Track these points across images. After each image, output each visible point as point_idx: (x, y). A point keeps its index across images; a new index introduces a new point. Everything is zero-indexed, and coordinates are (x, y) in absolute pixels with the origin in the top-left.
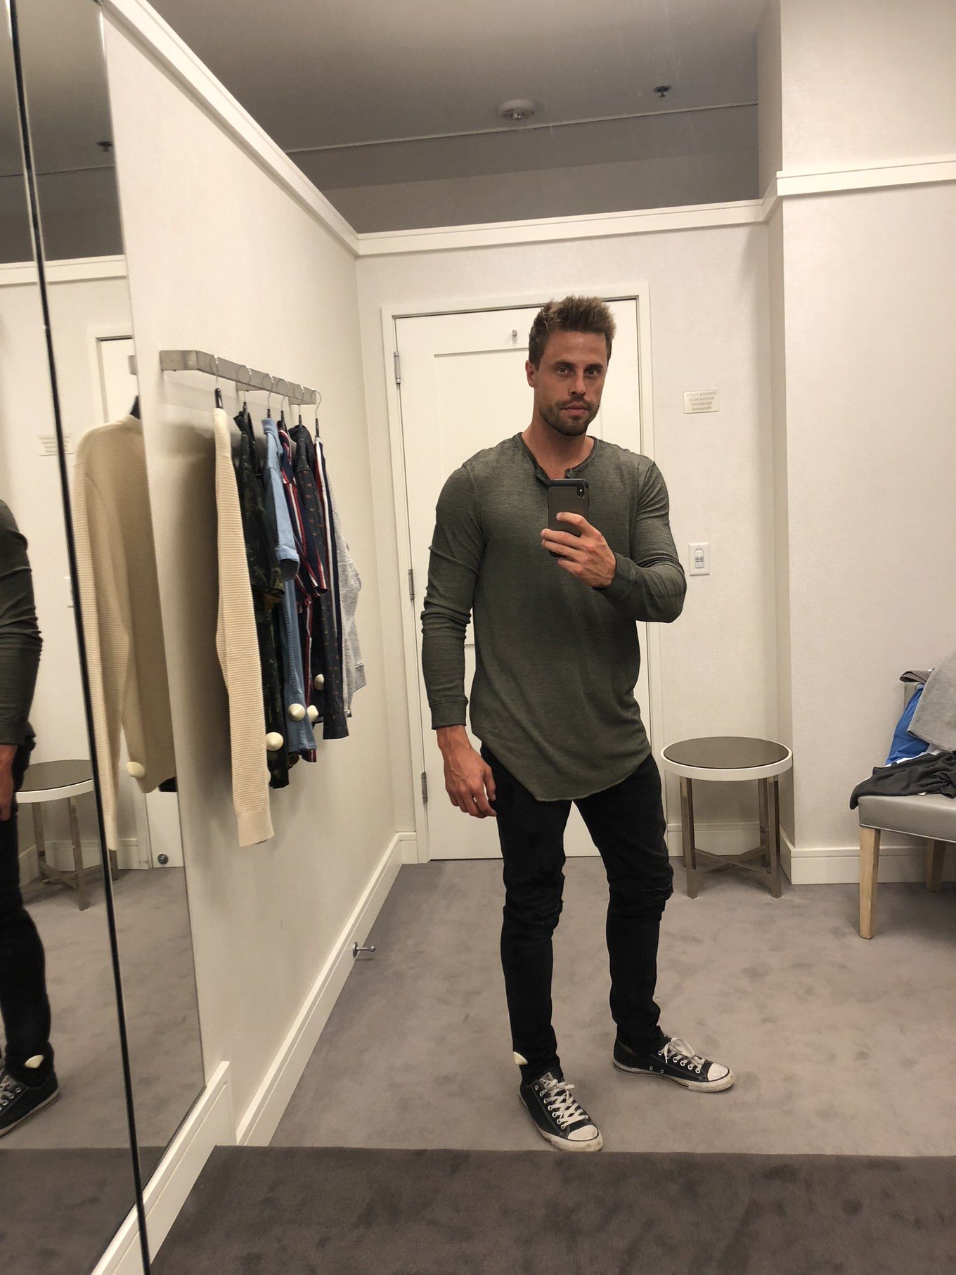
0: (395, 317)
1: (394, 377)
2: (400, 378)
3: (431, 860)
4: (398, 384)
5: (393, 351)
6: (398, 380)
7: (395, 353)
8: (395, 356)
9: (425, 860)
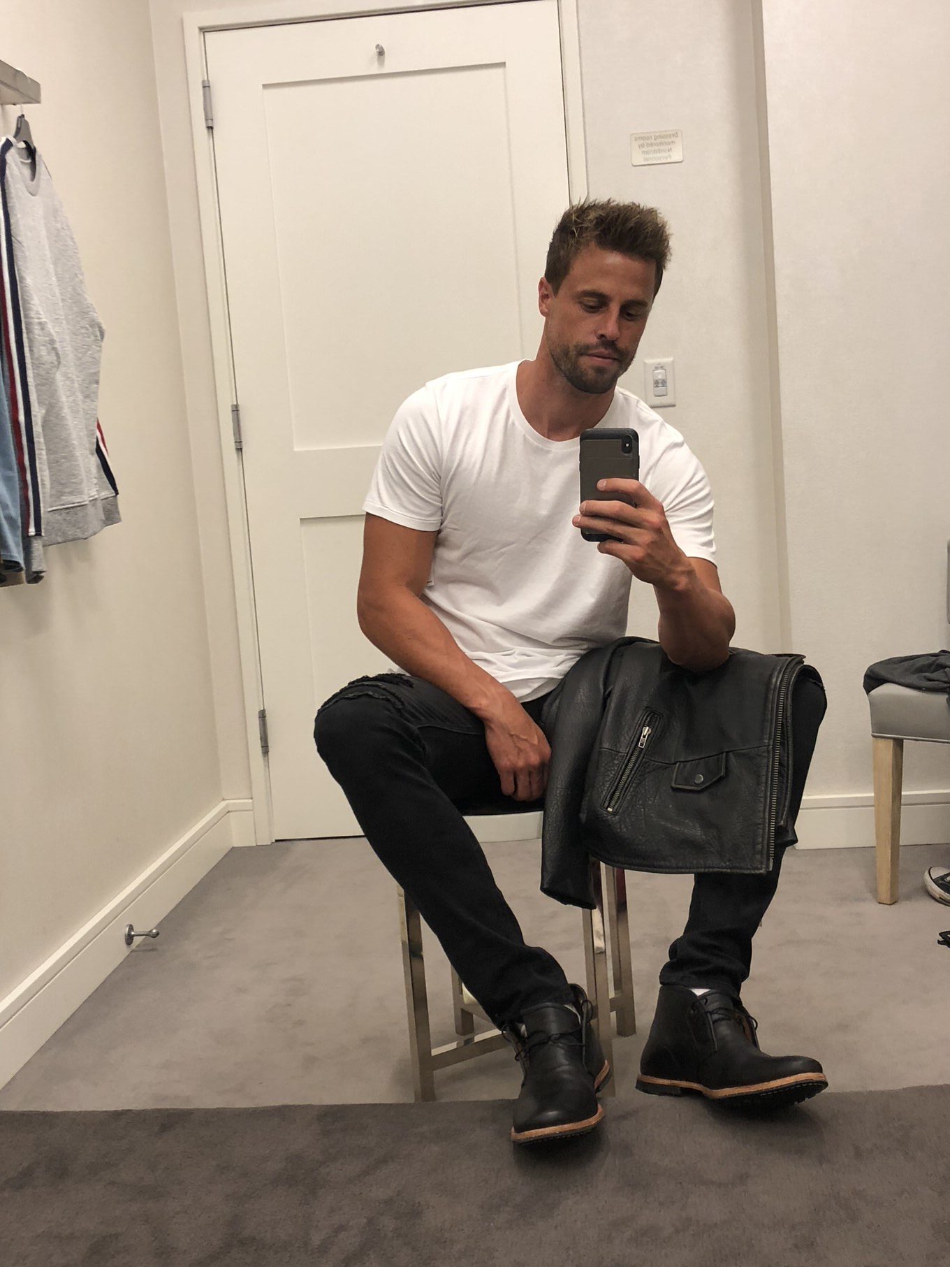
0: (204, 30)
1: (204, 117)
2: (212, 120)
3: (277, 841)
4: (210, 128)
5: (201, 80)
6: (210, 121)
7: (203, 82)
8: (204, 87)
9: (266, 840)
